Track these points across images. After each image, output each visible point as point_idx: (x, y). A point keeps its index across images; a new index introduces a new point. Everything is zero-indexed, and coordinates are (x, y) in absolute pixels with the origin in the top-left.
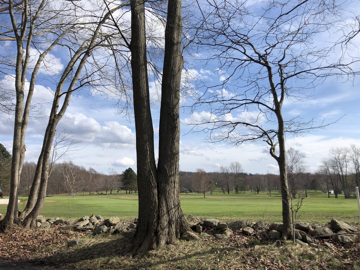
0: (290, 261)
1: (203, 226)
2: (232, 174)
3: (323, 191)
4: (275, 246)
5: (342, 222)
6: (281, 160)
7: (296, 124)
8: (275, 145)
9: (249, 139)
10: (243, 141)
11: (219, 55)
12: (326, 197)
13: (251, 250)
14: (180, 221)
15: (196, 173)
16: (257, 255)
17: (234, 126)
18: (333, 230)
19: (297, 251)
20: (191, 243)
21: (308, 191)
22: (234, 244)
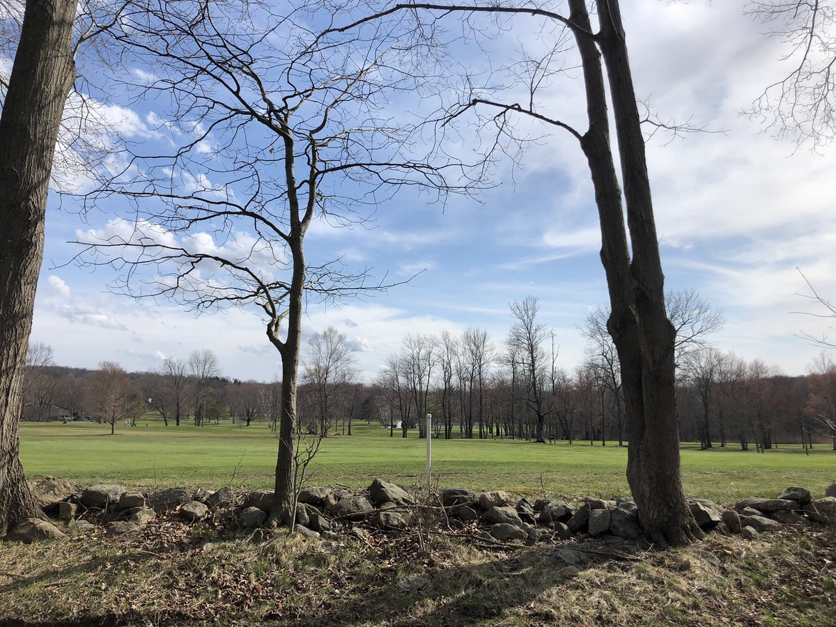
0: (276, 573)
1: (79, 504)
2: (191, 379)
3: (383, 423)
4: (249, 541)
5: (392, 485)
6: (289, 352)
7: (333, 276)
8: (281, 317)
9: (226, 298)
10: (212, 302)
11: (174, 84)
12: (386, 435)
13: (192, 556)
14: (12, 492)
15: (97, 372)
16: (204, 566)
17: (192, 263)
18: (373, 501)
19: (294, 549)
20: (36, 547)
21: (354, 422)
22: (154, 542)
